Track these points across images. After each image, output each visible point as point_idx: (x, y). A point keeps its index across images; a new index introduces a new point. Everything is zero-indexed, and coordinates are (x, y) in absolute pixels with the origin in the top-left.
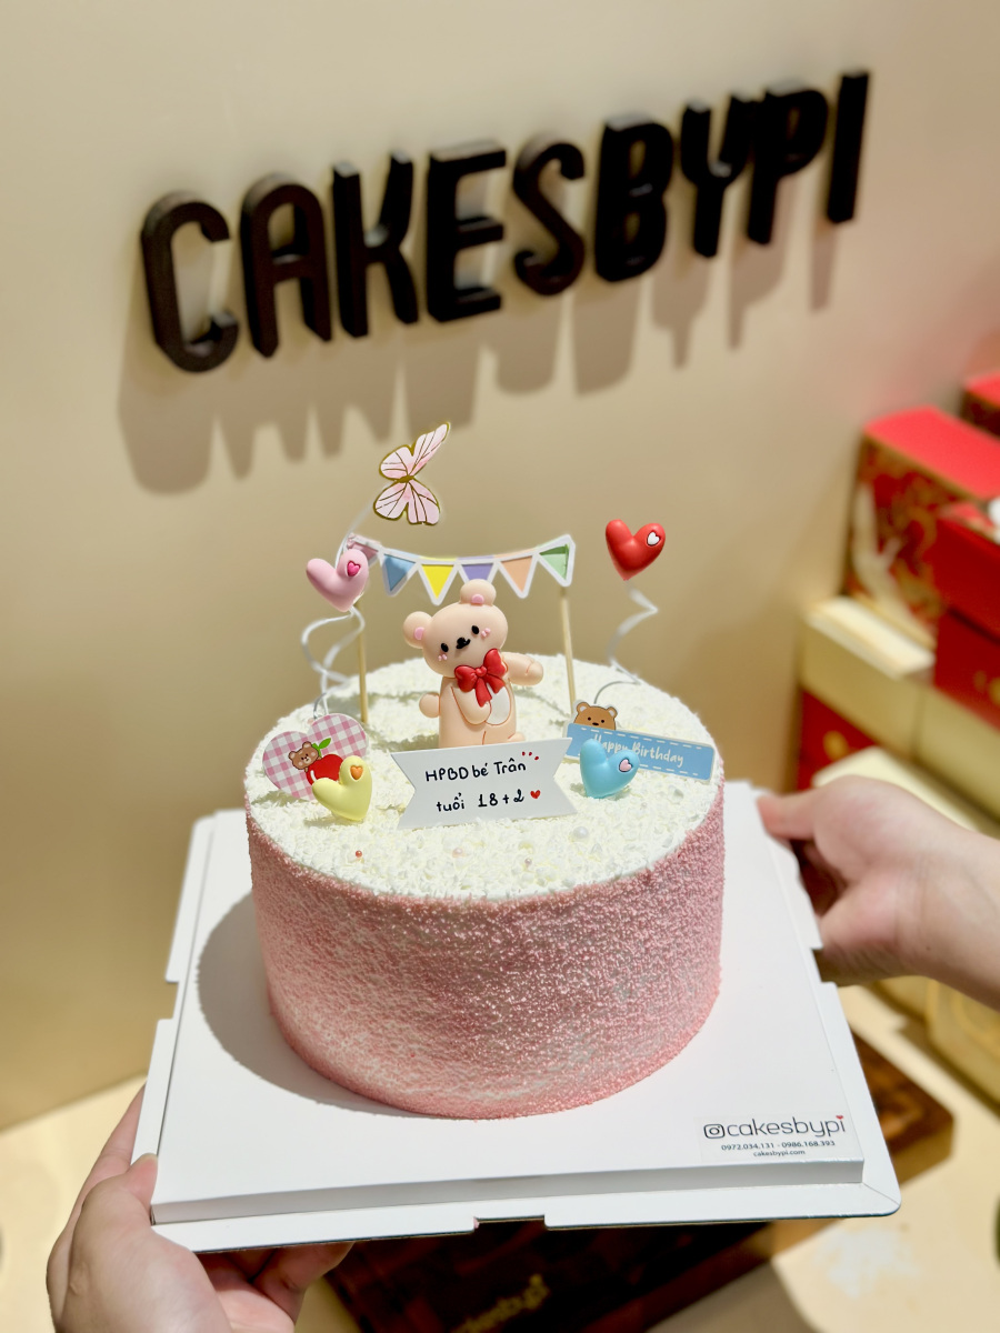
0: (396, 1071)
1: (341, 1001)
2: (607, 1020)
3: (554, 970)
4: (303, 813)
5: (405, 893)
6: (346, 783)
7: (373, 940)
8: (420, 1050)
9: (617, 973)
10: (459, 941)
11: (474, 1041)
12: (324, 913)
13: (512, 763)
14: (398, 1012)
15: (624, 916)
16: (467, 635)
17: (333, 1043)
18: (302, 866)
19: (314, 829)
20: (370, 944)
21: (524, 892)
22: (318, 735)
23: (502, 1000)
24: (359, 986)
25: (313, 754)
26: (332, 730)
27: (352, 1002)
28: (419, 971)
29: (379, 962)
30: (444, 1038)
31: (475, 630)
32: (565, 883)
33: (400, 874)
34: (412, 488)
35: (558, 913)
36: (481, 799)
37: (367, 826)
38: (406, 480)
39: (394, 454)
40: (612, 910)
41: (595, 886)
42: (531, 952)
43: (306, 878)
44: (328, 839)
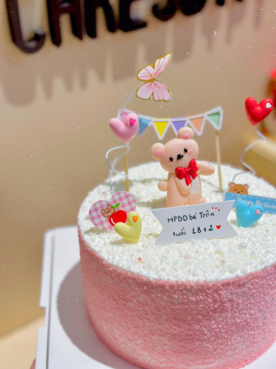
0: (156, 357)
1: (130, 326)
2: (255, 331)
3: (235, 312)
4: (109, 238)
5: (166, 279)
6: (130, 224)
7: (149, 300)
8: (168, 349)
9: (261, 310)
10: (192, 301)
11: (195, 345)
12: (123, 287)
13: (207, 212)
14: (159, 333)
15: (267, 285)
16: (182, 153)
17: (124, 343)
18: (112, 265)
19: (115, 247)
20: (147, 302)
21: (224, 277)
22: (115, 201)
23: (210, 327)
24: (139, 321)
25: (112, 210)
26: (121, 199)
27: (135, 327)
28: (170, 314)
29: (151, 310)
30: (180, 344)
31: (186, 151)
32: (243, 272)
33: (162, 269)
34: (155, 84)
35: (239, 286)
36: (193, 230)
37: (140, 244)
38: (152, 80)
39: (144, 69)
40: (262, 282)
41: (256, 272)
42: (226, 305)
43: (114, 271)
44: (123, 252)
